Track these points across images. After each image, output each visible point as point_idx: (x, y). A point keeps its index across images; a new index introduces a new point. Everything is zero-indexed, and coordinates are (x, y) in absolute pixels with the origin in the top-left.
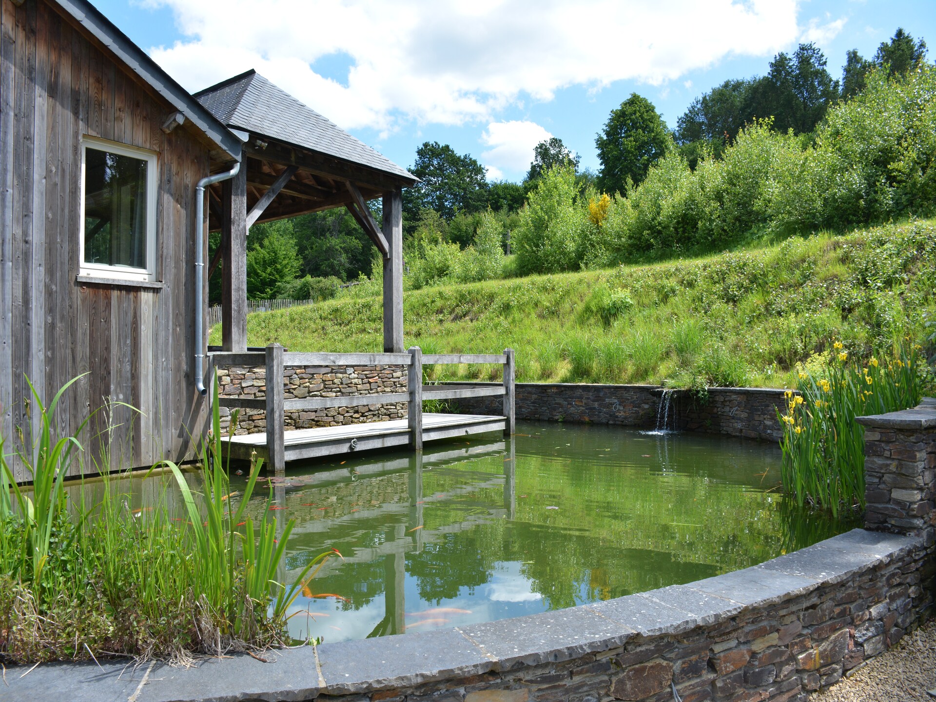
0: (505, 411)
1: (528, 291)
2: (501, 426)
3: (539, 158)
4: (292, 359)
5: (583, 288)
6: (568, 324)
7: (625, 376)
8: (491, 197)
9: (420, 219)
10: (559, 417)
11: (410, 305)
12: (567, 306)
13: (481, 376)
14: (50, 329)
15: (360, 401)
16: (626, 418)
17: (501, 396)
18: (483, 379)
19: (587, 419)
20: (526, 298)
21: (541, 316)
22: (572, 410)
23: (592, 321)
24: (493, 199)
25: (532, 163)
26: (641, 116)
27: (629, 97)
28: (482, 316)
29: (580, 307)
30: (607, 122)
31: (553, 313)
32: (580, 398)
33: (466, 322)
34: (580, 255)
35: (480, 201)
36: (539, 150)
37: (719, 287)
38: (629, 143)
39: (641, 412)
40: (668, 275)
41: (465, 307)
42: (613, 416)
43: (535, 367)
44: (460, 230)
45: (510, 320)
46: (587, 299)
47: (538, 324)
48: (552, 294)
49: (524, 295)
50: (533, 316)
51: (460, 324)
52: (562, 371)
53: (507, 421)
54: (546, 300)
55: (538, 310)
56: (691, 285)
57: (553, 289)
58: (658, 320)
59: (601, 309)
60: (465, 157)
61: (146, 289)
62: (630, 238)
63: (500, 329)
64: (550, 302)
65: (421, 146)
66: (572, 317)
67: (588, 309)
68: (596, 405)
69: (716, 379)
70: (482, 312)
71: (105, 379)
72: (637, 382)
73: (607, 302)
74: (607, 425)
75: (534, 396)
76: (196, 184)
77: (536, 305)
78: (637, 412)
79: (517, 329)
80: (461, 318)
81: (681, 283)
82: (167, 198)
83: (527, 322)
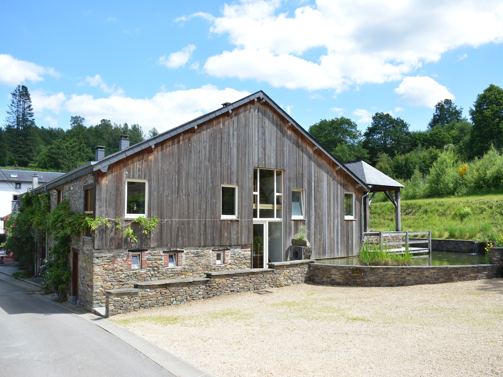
0: (428, 247)
1: (434, 205)
2: (428, 251)
3: (438, 111)
4: (384, 235)
5: (454, 206)
6: (449, 219)
7: (466, 238)
8: (412, 140)
9: (378, 157)
10: (445, 249)
11: (388, 208)
12: (448, 212)
13: (419, 236)
14: (341, 229)
15: (391, 244)
16: (465, 250)
17: (427, 243)
18: (419, 237)
19: (453, 250)
20: (433, 208)
21: (439, 215)
22: (449, 247)
23: (457, 218)
24: (413, 141)
25: (434, 114)
26: (495, 97)
27: (488, 86)
28: (417, 214)
29: (453, 213)
30: (475, 101)
31: (444, 214)
32: (451, 244)
33: (410, 216)
34: (455, 189)
35: (406, 142)
36: (438, 107)
37: (499, 210)
38: (488, 113)
39: (470, 248)
40: (484, 203)
41: (410, 210)
42: (461, 249)
43: (437, 233)
44: (398, 163)
45: (428, 216)
46: (455, 210)
47: (438, 218)
48: (443, 207)
49: (432, 207)
50: (436, 215)
51: (408, 216)
52: (446, 235)
53: (429, 250)
54: (441, 209)
55: (438, 213)
56: (491, 208)
57: (443, 205)
58: (479, 219)
59: (460, 214)
60: (398, 119)
61: (354, 220)
62: (475, 183)
63: (424, 220)
64: (442, 210)
65: (374, 115)
66: (450, 216)
67: (456, 214)
68: (456, 246)
69: (491, 239)
70: (416, 212)
71: (348, 238)
72: (469, 239)
73: (462, 212)
74: (460, 252)
75: (437, 243)
76: (361, 198)
77: (437, 211)
78: (469, 248)
79: (430, 220)
80: (408, 214)
81: (488, 206)
82: (357, 201)
83: (434, 217)
